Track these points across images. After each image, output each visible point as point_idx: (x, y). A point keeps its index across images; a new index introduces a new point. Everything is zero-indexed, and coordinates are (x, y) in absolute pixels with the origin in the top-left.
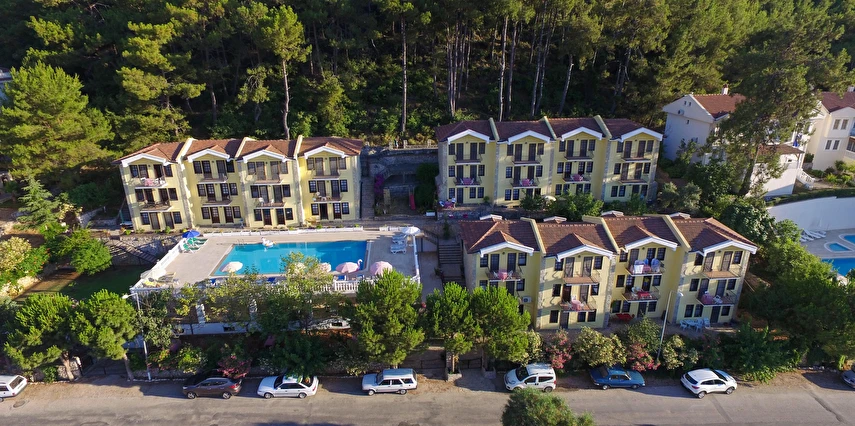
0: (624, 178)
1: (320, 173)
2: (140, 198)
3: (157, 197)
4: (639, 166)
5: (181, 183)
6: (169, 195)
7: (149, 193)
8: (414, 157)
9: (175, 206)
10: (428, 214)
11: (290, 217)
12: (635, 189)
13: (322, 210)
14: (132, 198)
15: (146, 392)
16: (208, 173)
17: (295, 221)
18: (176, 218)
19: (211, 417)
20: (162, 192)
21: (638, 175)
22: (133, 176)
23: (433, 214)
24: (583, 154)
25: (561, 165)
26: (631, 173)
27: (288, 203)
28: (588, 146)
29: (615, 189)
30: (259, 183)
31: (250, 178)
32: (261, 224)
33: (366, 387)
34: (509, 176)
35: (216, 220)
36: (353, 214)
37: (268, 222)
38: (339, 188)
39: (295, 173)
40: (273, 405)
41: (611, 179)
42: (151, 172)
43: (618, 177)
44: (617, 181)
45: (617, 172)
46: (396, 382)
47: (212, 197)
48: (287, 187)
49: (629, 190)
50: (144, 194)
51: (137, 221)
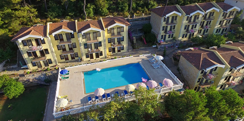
1: (113, 34)
2: (30, 56)
3: (38, 54)
4: (227, 21)
5: (50, 46)
6: (44, 53)
7: (35, 53)
9: (48, 57)
10: (154, 46)
11: (101, 54)
13: (113, 50)
14: (25, 56)
17: (103, 56)
18: (48, 62)
20: (41, 51)
22: (24, 46)
24: (209, 18)
26: (224, 24)
28: (212, 14)
29: (217, 30)
31: (84, 40)
32: (89, 59)
34: (185, 29)
35: (67, 59)
36: (125, 50)
37: (92, 58)
38: (120, 40)
39: (104, 36)
41: (217, 26)
42: (34, 43)
45: (220, 24)
47: (64, 50)
48: (100, 43)
50: (32, 54)
51: (30, 65)
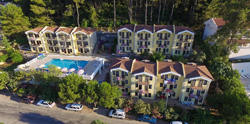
0: (180, 48)
1: (80, 39)
2: (32, 43)
3: (36, 43)
4: (186, 44)
5: (42, 39)
6: (39, 43)
7: (34, 41)
8: (115, 35)
9: (41, 46)
10: (113, 54)
11: (71, 52)
12: (184, 52)
13: (81, 50)
14: (30, 43)
15: (11, 99)
16: (49, 37)
17: (73, 53)
18: (41, 49)
19: (22, 109)
20: (37, 41)
21: (185, 47)
22: (30, 36)
23: (114, 54)
24: (166, 38)
25: (157, 41)
26: (183, 46)
27: (70, 47)
28: (167, 36)
29: (176, 51)
30: (62, 41)
31: (60, 39)
32: (64, 53)
33: (66, 108)
34: (138, 44)
35: (53, 50)
36: (90, 52)
37: (66, 52)
38: (86, 44)
39: (72, 38)
40: (40, 109)
41: (175, 47)
42: (34, 36)
43: (177, 47)
44: (178, 48)
45: (177, 45)
46: (75, 108)
47: (51, 44)
48: (70, 43)
49: (182, 53)
50: (33, 42)
51: (32, 49)
